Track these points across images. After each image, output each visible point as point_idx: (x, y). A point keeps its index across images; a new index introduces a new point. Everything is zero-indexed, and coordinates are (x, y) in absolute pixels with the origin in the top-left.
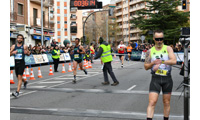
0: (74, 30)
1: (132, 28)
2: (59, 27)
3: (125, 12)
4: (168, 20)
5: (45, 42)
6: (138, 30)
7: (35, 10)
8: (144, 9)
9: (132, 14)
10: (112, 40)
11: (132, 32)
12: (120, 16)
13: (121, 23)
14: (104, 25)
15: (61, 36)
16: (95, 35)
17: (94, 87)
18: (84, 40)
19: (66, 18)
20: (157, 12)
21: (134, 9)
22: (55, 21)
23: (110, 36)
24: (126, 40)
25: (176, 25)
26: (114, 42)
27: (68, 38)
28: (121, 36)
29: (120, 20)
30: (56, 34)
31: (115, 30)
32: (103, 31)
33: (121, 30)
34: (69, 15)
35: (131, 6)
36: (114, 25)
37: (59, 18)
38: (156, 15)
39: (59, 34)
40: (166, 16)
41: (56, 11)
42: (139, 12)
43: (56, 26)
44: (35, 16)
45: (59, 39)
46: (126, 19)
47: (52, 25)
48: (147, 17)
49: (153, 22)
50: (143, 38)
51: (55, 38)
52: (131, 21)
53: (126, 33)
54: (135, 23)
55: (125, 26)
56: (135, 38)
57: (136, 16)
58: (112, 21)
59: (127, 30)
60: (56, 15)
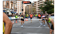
0: (23, 10)
1: (39, 9)
2: (18, 9)
3: (37, 5)
4: (49, 7)
5: (15, 13)
6: (41, 10)
7: (12, 5)
10: (33, 13)
11: (39, 10)
12: (35, 6)
13: (36, 8)
14: (31, 8)
16: (28, 11)
17: (29, 26)
19: (20, 7)
20: (46, 5)
22: (17, 8)
23: (33, 12)
24: (37, 13)
27: (21, 12)
28: (36, 12)
31: (34, 10)
32: (31, 10)
33: (36, 10)
34: (21, 6)
35: (39, 3)
36: (34, 8)
39: (18, 11)
42: (41, 5)
45: (18, 13)
46: (37, 7)
47: (17, 9)
48: (43, 6)
49: (45, 8)
50: (42, 12)
51: (17, 12)
52: (39, 8)
53: (37, 11)
54: (40, 8)
55: (37, 9)
56: (40, 12)
57: (40, 6)
58: (33, 7)
59: (37, 10)
60: (17, 6)
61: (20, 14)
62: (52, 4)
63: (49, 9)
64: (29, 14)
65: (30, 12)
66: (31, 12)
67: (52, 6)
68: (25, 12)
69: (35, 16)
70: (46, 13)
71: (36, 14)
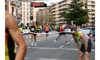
0: (32, 18)
1: (60, 17)
2: (24, 17)
4: (78, 13)
6: (63, 18)
7: (13, 8)
8: (66, 8)
9: (60, 10)
10: (50, 23)
11: (60, 19)
12: (54, 12)
13: (55, 15)
14: (46, 15)
15: (25, 21)
16: (42, 20)
17: (43, 47)
18: (37, 23)
20: (72, 9)
21: (61, 8)
22: (23, 14)
23: (49, 21)
24: (57, 23)
25: (82, 16)
26: (51, 24)
27: (29, 22)
28: (55, 21)
29: (54, 13)
30: (23, 20)
31: (52, 18)
32: (46, 18)
33: (55, 18)
34: (29, 11)
35: (60, 7)
37: (24, 12)
38: (72, 11)
40: (77, 12)
41: (23, 9)
42: (64, 9)
43: (23, 16)
44: (13, 11)
45: (24, 22)
46: (57, 13)
49: (71, 14)
50: (66, 22)
51: (22, 22)
52: (60, 14)
54: (62, 15)
55: (57, 16)
57: (62, 11)
58: (51, 14)
59: (58, 18)
60: (23, 10)
61: (28, 24)
62: (84, 8)
63: (77, 17)
64: (44, 26)
65: (44, 22)
66: (46, 21)
67: (83, 11)
68: (37, 21)
69: (53, 29)
70: (72, 24)
71: (55, 25)
